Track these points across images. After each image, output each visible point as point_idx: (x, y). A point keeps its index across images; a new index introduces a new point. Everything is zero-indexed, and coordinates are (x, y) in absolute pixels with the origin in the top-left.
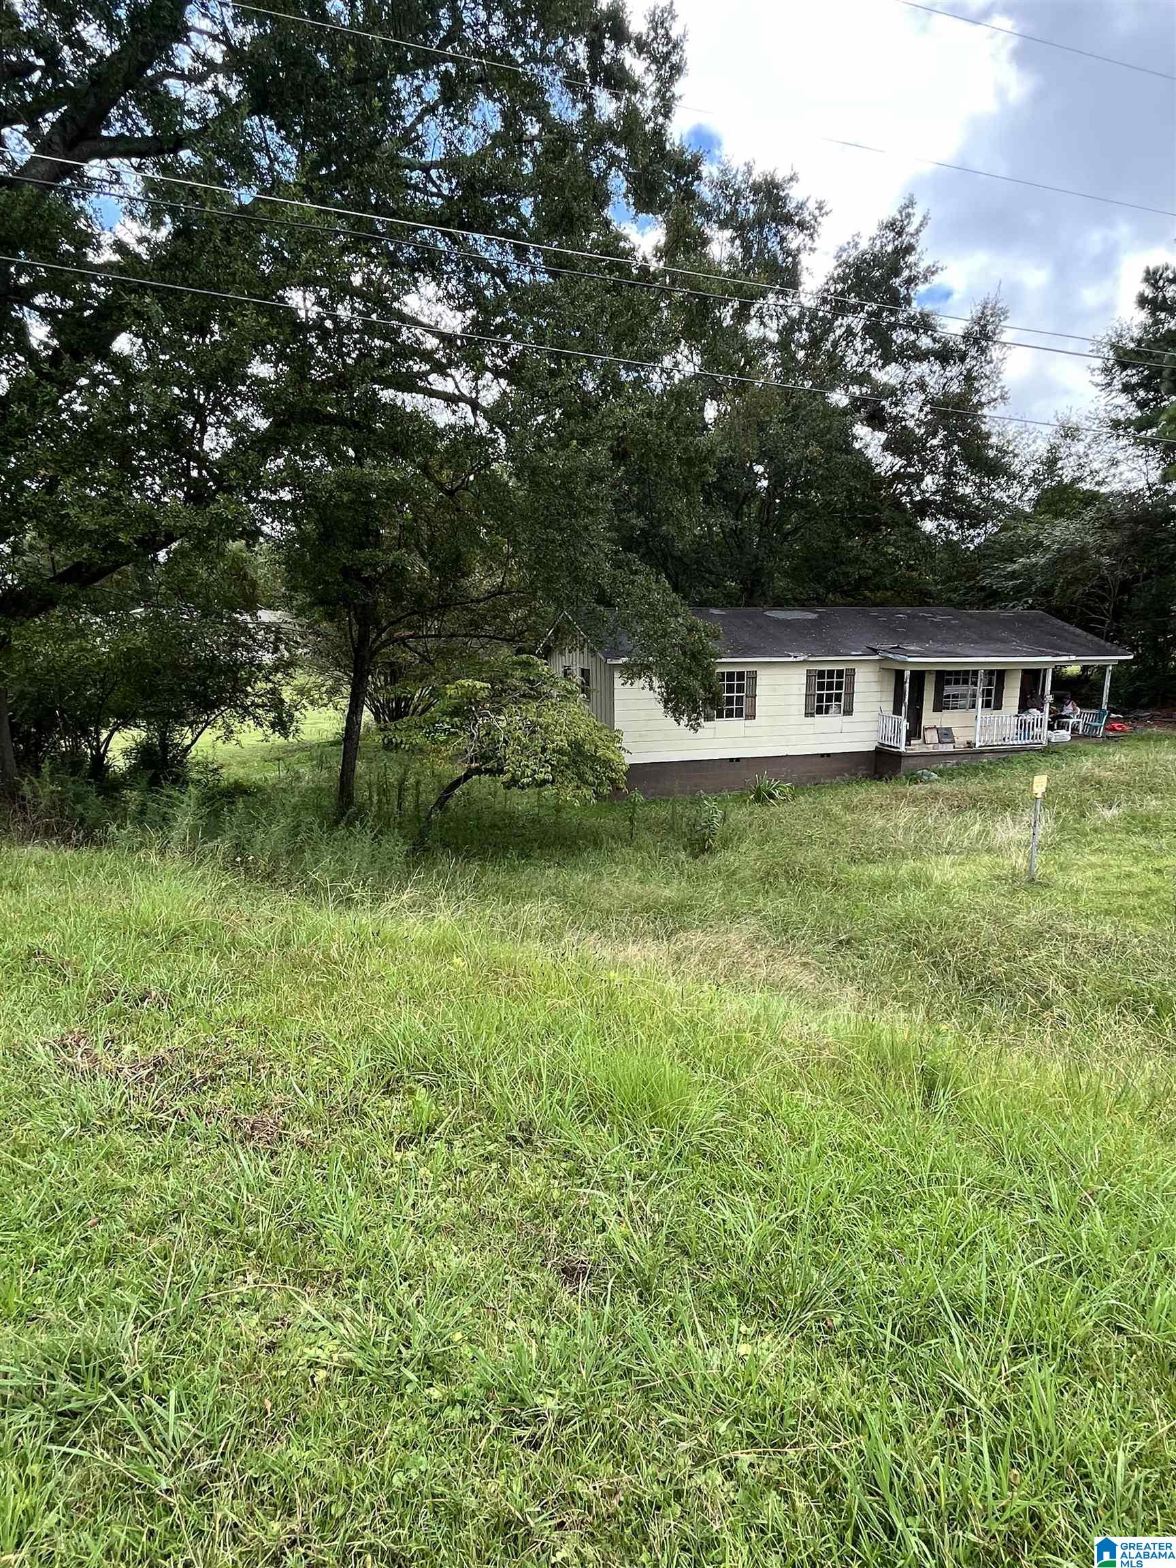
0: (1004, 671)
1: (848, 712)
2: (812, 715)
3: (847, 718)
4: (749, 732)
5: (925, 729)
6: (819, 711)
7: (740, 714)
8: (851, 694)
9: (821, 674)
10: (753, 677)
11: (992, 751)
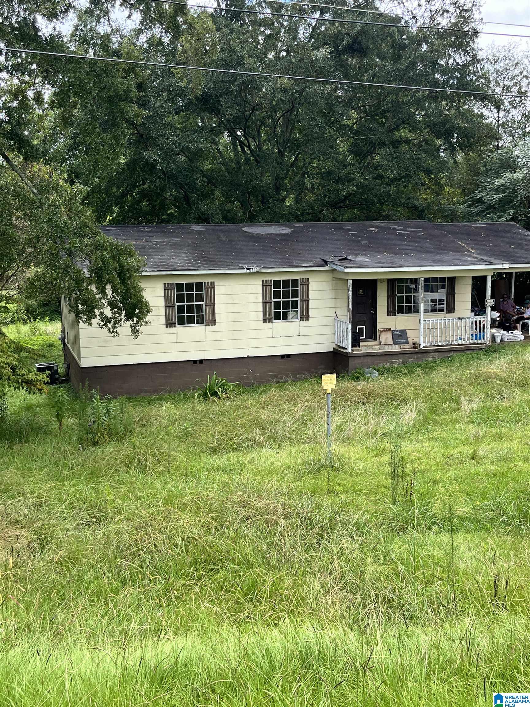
0: (454, 278)
1: (305, 317)
2: (270, 320)
3: (303, 323)
4: (210, 337)
5: (381, 332)
6: (277, 317)
7: (200, 320)
8: (307, 301)
9: (277, 284)
10: (212, 287)
11: (436, 351)
